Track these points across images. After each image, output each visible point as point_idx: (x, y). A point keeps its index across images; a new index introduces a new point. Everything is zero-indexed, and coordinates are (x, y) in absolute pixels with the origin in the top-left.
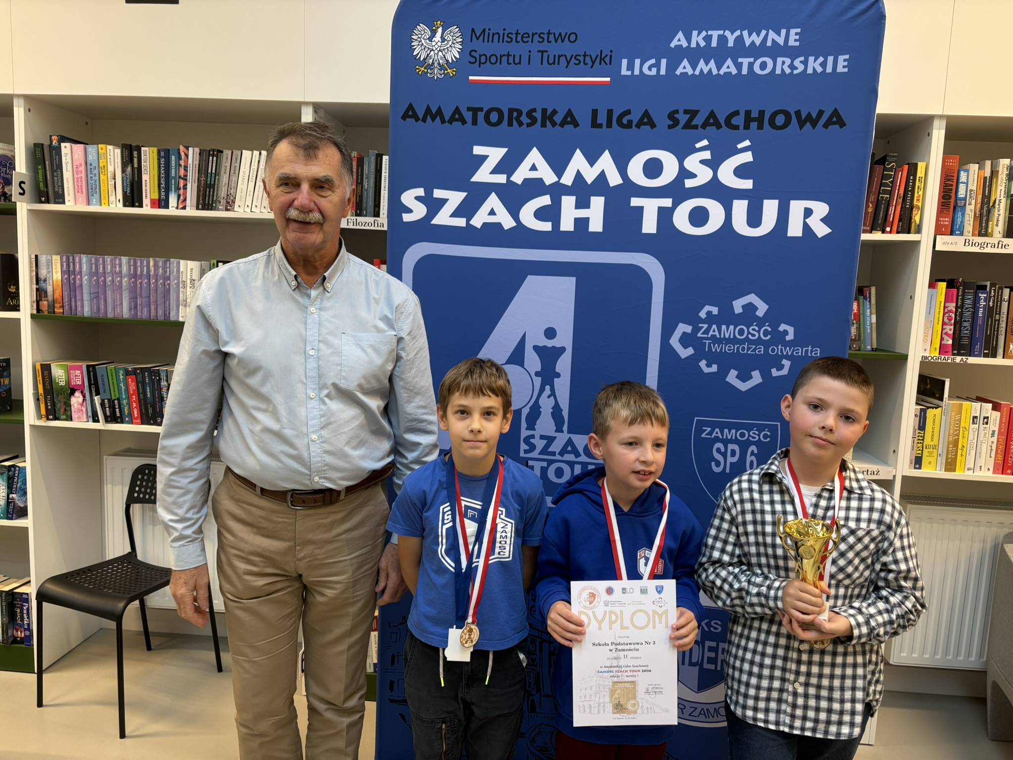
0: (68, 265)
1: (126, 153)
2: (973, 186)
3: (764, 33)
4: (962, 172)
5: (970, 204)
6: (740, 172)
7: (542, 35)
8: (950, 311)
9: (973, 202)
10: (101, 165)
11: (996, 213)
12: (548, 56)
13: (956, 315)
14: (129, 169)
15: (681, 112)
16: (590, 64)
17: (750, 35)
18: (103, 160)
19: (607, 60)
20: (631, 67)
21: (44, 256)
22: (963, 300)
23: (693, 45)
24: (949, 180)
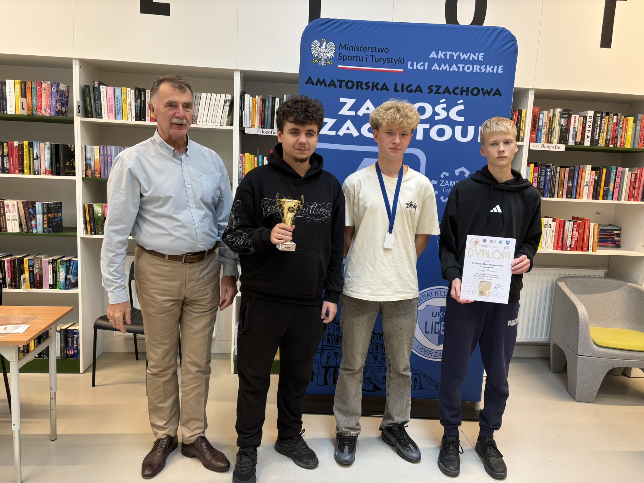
0: (104, 152)
1: (137, 92)
2: (545, 121)
3: (469, 54)
4: (541, 114)
5: (544, 129)
6: (459, 113)
7: (372, 49)
8: (535, 177)
9: (545, 128)
10: (123, 98)
11: (555, 133)
12: (375, 58)
13: (538, 179)
14: (139, 101)
15: (434, 86)
16: (394, 63)
17: (463, 55)
18: (124, 96)
19: (402, 61)
20: (412, 65)
21: (90, 146)
22: (541, 172)
23: (439, 57)
24: (535, 118)
